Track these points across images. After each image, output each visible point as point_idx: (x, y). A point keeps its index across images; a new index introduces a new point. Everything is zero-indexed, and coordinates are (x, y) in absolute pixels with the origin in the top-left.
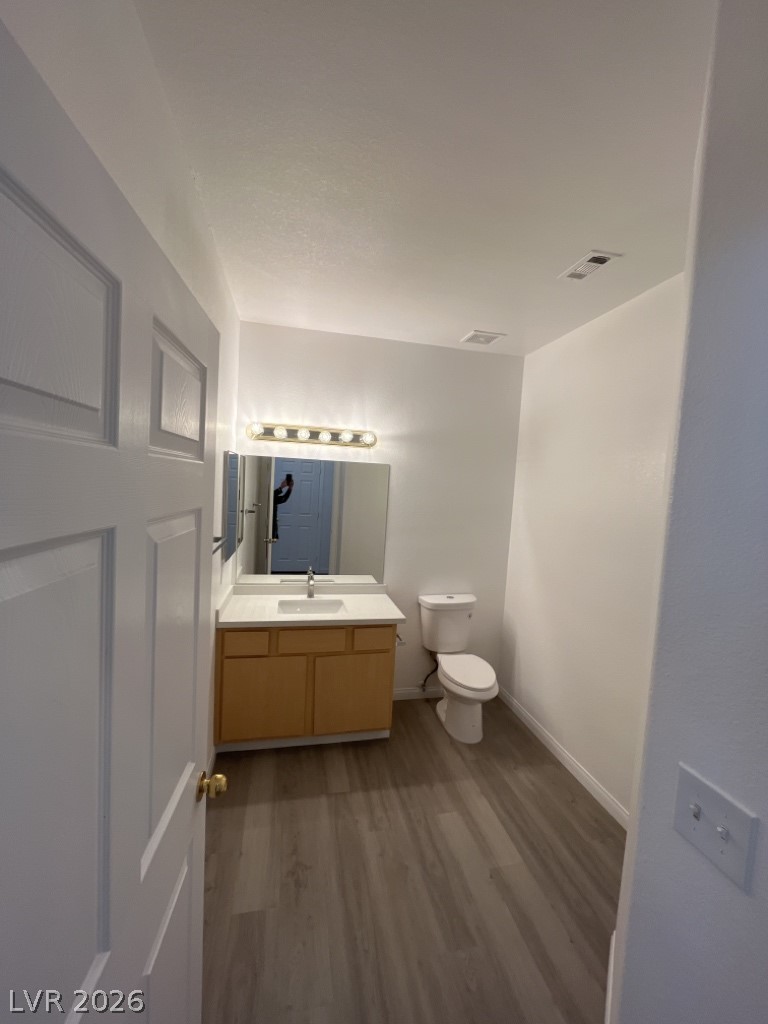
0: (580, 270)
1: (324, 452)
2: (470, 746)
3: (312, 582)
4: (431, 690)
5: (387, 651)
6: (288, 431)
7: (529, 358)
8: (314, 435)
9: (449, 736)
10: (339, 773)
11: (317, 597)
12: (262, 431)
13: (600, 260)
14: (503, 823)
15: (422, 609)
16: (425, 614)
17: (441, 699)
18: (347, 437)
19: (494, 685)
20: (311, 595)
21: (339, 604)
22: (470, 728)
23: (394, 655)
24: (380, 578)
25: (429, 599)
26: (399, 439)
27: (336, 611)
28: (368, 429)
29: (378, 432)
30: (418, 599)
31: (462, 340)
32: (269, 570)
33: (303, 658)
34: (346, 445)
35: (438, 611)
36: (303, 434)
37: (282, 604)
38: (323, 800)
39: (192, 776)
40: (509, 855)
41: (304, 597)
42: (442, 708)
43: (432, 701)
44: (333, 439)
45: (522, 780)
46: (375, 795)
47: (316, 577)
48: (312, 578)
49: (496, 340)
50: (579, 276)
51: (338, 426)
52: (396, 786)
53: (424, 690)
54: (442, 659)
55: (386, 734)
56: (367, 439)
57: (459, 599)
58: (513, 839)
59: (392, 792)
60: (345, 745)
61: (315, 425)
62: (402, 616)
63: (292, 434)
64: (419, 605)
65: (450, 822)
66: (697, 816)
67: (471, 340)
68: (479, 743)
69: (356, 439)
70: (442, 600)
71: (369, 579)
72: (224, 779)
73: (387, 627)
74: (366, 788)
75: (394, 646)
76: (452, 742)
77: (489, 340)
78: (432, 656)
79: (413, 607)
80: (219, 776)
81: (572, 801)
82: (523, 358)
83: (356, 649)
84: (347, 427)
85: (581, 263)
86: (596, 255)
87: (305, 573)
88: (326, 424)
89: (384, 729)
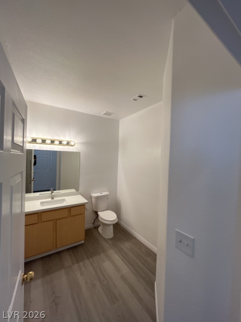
0: (136, 98)
1: (56, 148)
2: (110, 239)
3: (53, 194)
4: (96, 224)
5: (82, 214)
6: (42, 140)
7: (120, 121)
8: (53, 142)
9: (103, 237)
10: (67, 259)
11: (55, 199)
12: (31, 140)
13: (141, 97)
14: (122, 260)
15: (93, 199)
16: (93, 200)
17: (100, 226)
18: (65, 143)
19: (116, 219)
20: (53, 199)
21: (64, 200)
22: (109, 233)
23: (85, 215)
24: (77, 190)
25: (95, 195)
26: (83, 143)
27: (63, 203)
28: (72, 140)
29: (76, 141)
30: (91, 195)
31: (102, 114)
32: (32, 191)
33: (52, 221)
34: (64, 145)
35: (97, 198)
36: (48, 142)
37: (42, 203)
38: (63, 271)
39: (21, 275)
40: (125, 269)
41: (50, 199)
42: (100, 229)
43: (97, 228)
44: (59, 143)
45: (126, 246)
46: (81, 264)
47: (55, 192)
48: (53, 192)
49: (112, 115)
50: (136, 100)
51: (61, 139)
52: (88, 258)
53: (94, 224)
54: (99, 213)
55: (83, 242)
56: (72, 143)
57: (104, 194)
58: (126, 264)
59: (87, 261)
60: (68, 249)
61: (53, 138)
62: (87, 201)
63: (44, 141)
64: (91, 197)
65: (107, 265)
66: (180, 242)
67: (104, 114)
68: (113, 238)
69: (68, 144)
70: (99, 194)
71: (73, 190)
72: (33, 273)
73: (82, 205)
74: (78, 262)
75: (85, 212)
76: (104, 239)
77: (110, 114)
78: (96, 213)
79: (90, 198)
80: (31, 272)
81: (140, 248)
82: (119, 121)
83: (71, 215)
84: (65, 139)
85: (136, 97)
86: (140, 95)
87: (49, 190)
88: (57, 138)
89: (82, 240)
